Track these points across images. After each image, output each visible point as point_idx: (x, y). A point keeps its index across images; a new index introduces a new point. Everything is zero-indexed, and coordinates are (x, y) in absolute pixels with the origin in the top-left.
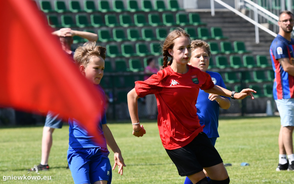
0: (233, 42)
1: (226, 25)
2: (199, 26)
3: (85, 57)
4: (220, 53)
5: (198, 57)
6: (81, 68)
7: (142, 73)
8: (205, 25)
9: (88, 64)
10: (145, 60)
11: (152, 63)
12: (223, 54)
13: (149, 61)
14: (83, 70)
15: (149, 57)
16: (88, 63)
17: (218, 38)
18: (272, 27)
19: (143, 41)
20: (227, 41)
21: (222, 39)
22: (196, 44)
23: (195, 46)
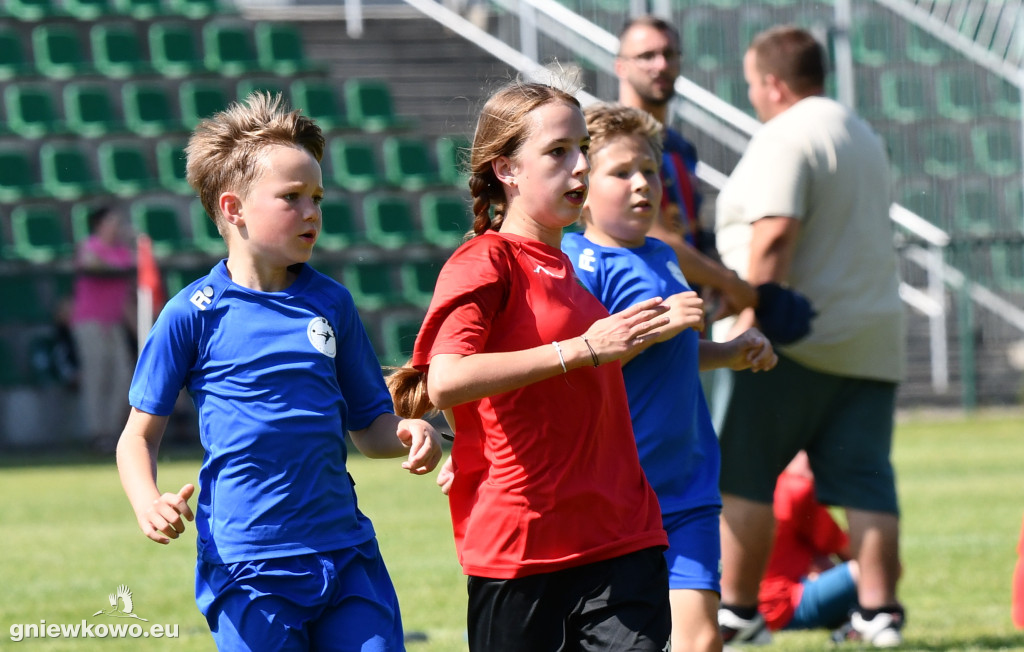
0: (434, 138)
1: (409, 72)
2: (301, 74)
3: (237, 154)
4: (381, 185)
5: (622, 173)
6: (226, 204)
7: (67, 266)
8: (322, 73)
9: (253, 183)
10: (80, 216)
11: (110, 225)
12: (395, 188)
13: (95, 219)
14: (237, 213)
15: (97, 203)
16: (251, 178)
17: (374, 125)
18: (592, 80)
19: (72, 136)
20: (413, 138)
21: (393, 129)
22: (614, 122)
23: (611, 127)
